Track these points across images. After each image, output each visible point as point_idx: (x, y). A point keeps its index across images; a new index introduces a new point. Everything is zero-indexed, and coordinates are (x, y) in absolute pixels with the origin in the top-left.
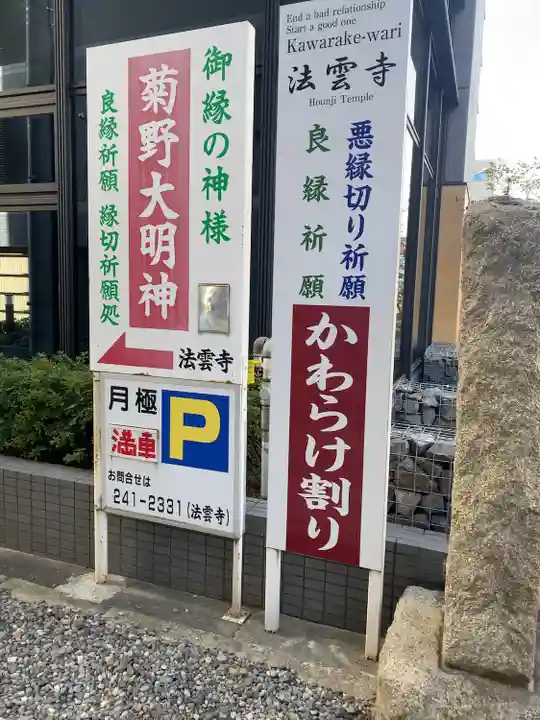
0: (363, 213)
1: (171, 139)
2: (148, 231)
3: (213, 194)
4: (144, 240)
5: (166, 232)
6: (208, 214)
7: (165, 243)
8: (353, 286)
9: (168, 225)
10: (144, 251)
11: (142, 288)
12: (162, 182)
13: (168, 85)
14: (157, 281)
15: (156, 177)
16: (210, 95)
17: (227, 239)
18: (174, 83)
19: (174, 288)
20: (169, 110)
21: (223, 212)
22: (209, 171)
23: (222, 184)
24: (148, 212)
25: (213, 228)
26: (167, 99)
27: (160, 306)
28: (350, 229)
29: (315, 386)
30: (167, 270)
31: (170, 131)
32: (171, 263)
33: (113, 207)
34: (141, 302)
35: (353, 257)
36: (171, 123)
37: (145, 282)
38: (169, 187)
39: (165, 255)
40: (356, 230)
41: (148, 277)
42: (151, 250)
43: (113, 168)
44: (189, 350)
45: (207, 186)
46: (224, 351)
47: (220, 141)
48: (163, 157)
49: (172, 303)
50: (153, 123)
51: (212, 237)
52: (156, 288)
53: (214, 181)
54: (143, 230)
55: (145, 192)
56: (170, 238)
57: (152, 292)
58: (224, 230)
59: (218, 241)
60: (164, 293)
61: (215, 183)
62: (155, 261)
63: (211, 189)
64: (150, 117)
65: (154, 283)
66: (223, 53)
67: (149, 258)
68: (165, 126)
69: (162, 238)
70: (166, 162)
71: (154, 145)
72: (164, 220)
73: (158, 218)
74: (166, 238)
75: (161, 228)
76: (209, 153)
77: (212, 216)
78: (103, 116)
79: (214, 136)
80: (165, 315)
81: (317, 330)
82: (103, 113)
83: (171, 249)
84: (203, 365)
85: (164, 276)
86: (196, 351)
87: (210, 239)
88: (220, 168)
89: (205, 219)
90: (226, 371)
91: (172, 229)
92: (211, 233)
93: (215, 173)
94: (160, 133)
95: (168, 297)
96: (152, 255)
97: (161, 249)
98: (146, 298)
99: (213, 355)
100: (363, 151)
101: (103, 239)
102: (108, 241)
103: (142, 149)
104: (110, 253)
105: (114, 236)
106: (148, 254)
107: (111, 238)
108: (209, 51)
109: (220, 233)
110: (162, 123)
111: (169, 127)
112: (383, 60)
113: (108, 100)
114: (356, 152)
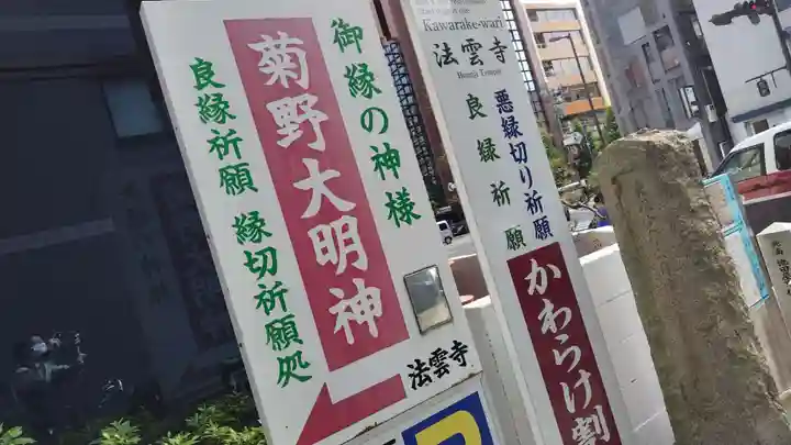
0: (527, 165)
1: (317, 118)
2: (321, 235)
3: (388, 173)
4: (318, 246)
5: (345, 229)
6: (390, 195)
7: (348, 242)
8: (542, 228)
9: (345, 219)
10: (321, 260)
11: (333, 310)
12: (322, 169)
13: (294, 58)
14: (351, 292)
15: (312, 164)
16: (351, 68)
17: (418, 217)
18: (302, 55)
19: (375, 292)
20: (304, 83)
21: (404, 190)
22: (375, 149)
23: (394, 161)
24: (313, 209)
25: (400, 210)
26: (298, 70)
27: (366, 323)
28: (523, 180)
30: (358, 273)
31: (313, 108)
32: (362, 263)
33: (255, 214)
34: (338, 328)
35: (534, 203)
36: (313, 100)
37: (335, 301)
38: (332, 174)
39: (353, 256)
40: (527, 179)
41: (337, 292)
42: (332, 256)
43: (238, 162)
44: (417, 361)
45: (378, 166)
46: (454, 341)
47: (377, 116)
48: (314, 138)
49: (378, 312)
50: (287, 100)
51: (401, 219)
52: (352, 302)
53: (385, 158)
54: (313, 234)
55: (302, 185)
56: (353, 233)
57: (348, 309)
58: (411, 208)
59: (409, 222)
60: (366, 304)
61: (386, 161)
62: (341, 269)
63: (384, 168)
64: (279, 92)
65: (347, 297)
66: (351, 26)
67: (331, 267)
68: (305, 103)
69: (341, 237)
70: (319, 145)
71: (296, 127)
72: (338, 215)
73: (328, 213)
74: (347, 236)
75: (337, 225)
76: (370, 129)
77: (395, 197)
78: (201, 93)
79: (369, 110)
80: (374, 331)
81: (532, 276)
82: (200, 87)
83: (358, 246)
84: (439, 371)
85: (359, 282)
86: (425, 359)
87: (400, 222)
88: (386, 145)
89: (388, 201)
90: (464, 364)
91: (353, 222)
92: (399, 215)
93: (382, 150)
94: (300, 112)
95: (372, 307)
96: (334, 263)
97: (345, 251)
98: (342, 322)
99: (445, 353)
100: (510, 114)
101: (250, 262)
102: (260, 264)
103: (279, 132)
104: (269, 281)
105: (268, 254)
106: (329, 262)
107: (265, 258)
108: (334, 23)
109: (408, 213)
110: (299, 99)
111: (310, 104)
112: (497, 43)
113: (203, 71)
114: (505, 115)
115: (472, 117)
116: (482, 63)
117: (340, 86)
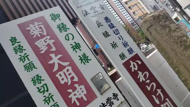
0: (120, 35)
1: (51, 42)
2: (60, 75)
3: (78, 50)
4: (60, 78)
5: (68, 70)
6: (80, 56)
7: (70, 74)
8: (130, 51)
9: (67, 68)
10: (62, 82)
11: (70, 97)
12: (56, 56)
13: (41, 28)
14: (74, 89)
15: (53, 55)
16: (59, 25)
17: (90, 60)
18: (42, 26)
19: (82, 87)
20: (45, 33)
21: (84, 53)
22: (72, 45)
23: (79, 46)
24: (56, 68)
25: (84, 60)
26: (42, 31)
27: (82, 97)
28: (120, 39)
29: (143, 80)
30: (76, 83)
31: (49, 40)
32: (76, 79)
33: (38, 75)
34: (73, 102)
35: (125, 45)
36: (49, 37)
37: (70, 93)
38: (59, 56)
39: (72, 78)
40: (121, 38)
41: (70, 91)
42: (65, 80)
43: (29, 62)
44: (102, 104)
45: (74, 49)
46: (113, 94)
47: (70, 36)
48: (52, 48)
49: (85, 92)
50: (40, 40)
51: (85, 62)
52: (76, 92)
53: (75, 47)
54: (57, 75)
55: (51, 62)
56: (71, 71)
57: (75, 95)
58: (88, 58)
59: (88, 62)
60: (80, 91)
61: (76, 47)
62: (69, 83)
63: (76, 49)
64: (38, 38)
65: (74, 91)
66: (56, 14)
67: (66, 83)
68: (47, 39)
69: (67, 74)
70: (54, 49)
71: (45, 46)
72: (64, 67)
73: (61, 68)
74: (69, 72)
75: (65, 70)
76: (68, 40)
77: (81, 56)
78: (14, 46)
79: (67, 35)
80: (85, 99)
81: (132, 66)
82: (13, 45)
83: (73, 74)
84: (110, 105)
85: (76, 85)
86: (105, 102)
87: (85, 63)
88: (75, 43)
89: (80, 58)
90: (118, 100)
91: (70, 68)
92: (84, 61)
93: (74, 44)
94: (45, 42)
95: (83, 92)
96: (67, 82)
97: (69, 77)
98: (74, 99)
99: (111, 98)
100: (110, 22)
101: (39, 90)
102: (42, 90)
103: (40, 49)
104: (46, 94)
105: (45, 86)
106: (65, 82)
107: (44, 87)
108: (51, 15)
109: (87, 60)
110: (44, 38)
111: (48, 39)
112: (101, 5)
113: (13, 40)
114: (109, 23)
115: (99, 27)
116: (97, 12)
117: (56, 31)
